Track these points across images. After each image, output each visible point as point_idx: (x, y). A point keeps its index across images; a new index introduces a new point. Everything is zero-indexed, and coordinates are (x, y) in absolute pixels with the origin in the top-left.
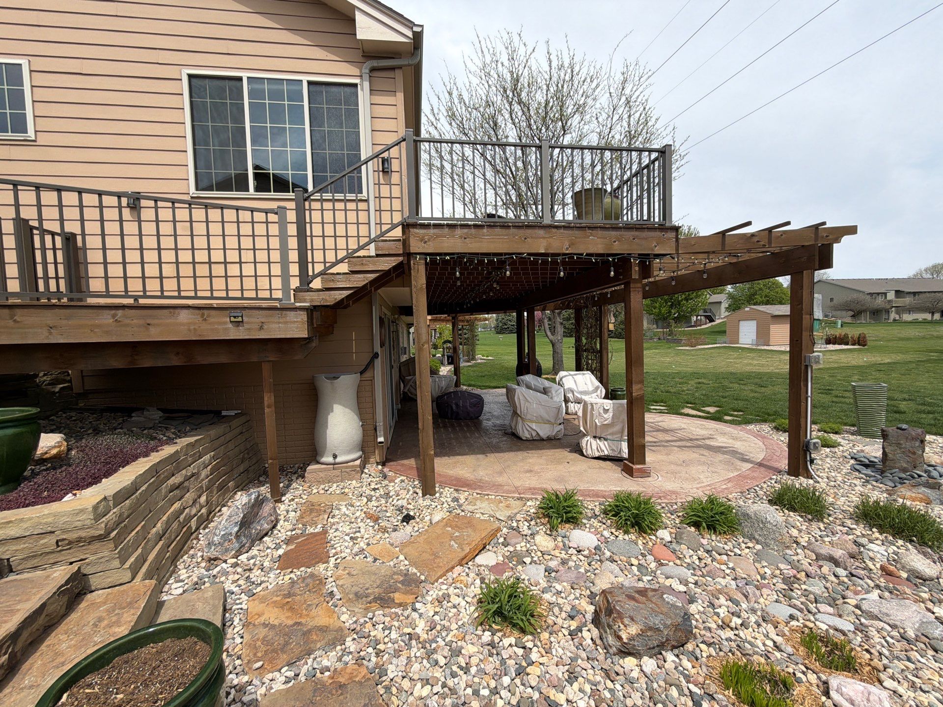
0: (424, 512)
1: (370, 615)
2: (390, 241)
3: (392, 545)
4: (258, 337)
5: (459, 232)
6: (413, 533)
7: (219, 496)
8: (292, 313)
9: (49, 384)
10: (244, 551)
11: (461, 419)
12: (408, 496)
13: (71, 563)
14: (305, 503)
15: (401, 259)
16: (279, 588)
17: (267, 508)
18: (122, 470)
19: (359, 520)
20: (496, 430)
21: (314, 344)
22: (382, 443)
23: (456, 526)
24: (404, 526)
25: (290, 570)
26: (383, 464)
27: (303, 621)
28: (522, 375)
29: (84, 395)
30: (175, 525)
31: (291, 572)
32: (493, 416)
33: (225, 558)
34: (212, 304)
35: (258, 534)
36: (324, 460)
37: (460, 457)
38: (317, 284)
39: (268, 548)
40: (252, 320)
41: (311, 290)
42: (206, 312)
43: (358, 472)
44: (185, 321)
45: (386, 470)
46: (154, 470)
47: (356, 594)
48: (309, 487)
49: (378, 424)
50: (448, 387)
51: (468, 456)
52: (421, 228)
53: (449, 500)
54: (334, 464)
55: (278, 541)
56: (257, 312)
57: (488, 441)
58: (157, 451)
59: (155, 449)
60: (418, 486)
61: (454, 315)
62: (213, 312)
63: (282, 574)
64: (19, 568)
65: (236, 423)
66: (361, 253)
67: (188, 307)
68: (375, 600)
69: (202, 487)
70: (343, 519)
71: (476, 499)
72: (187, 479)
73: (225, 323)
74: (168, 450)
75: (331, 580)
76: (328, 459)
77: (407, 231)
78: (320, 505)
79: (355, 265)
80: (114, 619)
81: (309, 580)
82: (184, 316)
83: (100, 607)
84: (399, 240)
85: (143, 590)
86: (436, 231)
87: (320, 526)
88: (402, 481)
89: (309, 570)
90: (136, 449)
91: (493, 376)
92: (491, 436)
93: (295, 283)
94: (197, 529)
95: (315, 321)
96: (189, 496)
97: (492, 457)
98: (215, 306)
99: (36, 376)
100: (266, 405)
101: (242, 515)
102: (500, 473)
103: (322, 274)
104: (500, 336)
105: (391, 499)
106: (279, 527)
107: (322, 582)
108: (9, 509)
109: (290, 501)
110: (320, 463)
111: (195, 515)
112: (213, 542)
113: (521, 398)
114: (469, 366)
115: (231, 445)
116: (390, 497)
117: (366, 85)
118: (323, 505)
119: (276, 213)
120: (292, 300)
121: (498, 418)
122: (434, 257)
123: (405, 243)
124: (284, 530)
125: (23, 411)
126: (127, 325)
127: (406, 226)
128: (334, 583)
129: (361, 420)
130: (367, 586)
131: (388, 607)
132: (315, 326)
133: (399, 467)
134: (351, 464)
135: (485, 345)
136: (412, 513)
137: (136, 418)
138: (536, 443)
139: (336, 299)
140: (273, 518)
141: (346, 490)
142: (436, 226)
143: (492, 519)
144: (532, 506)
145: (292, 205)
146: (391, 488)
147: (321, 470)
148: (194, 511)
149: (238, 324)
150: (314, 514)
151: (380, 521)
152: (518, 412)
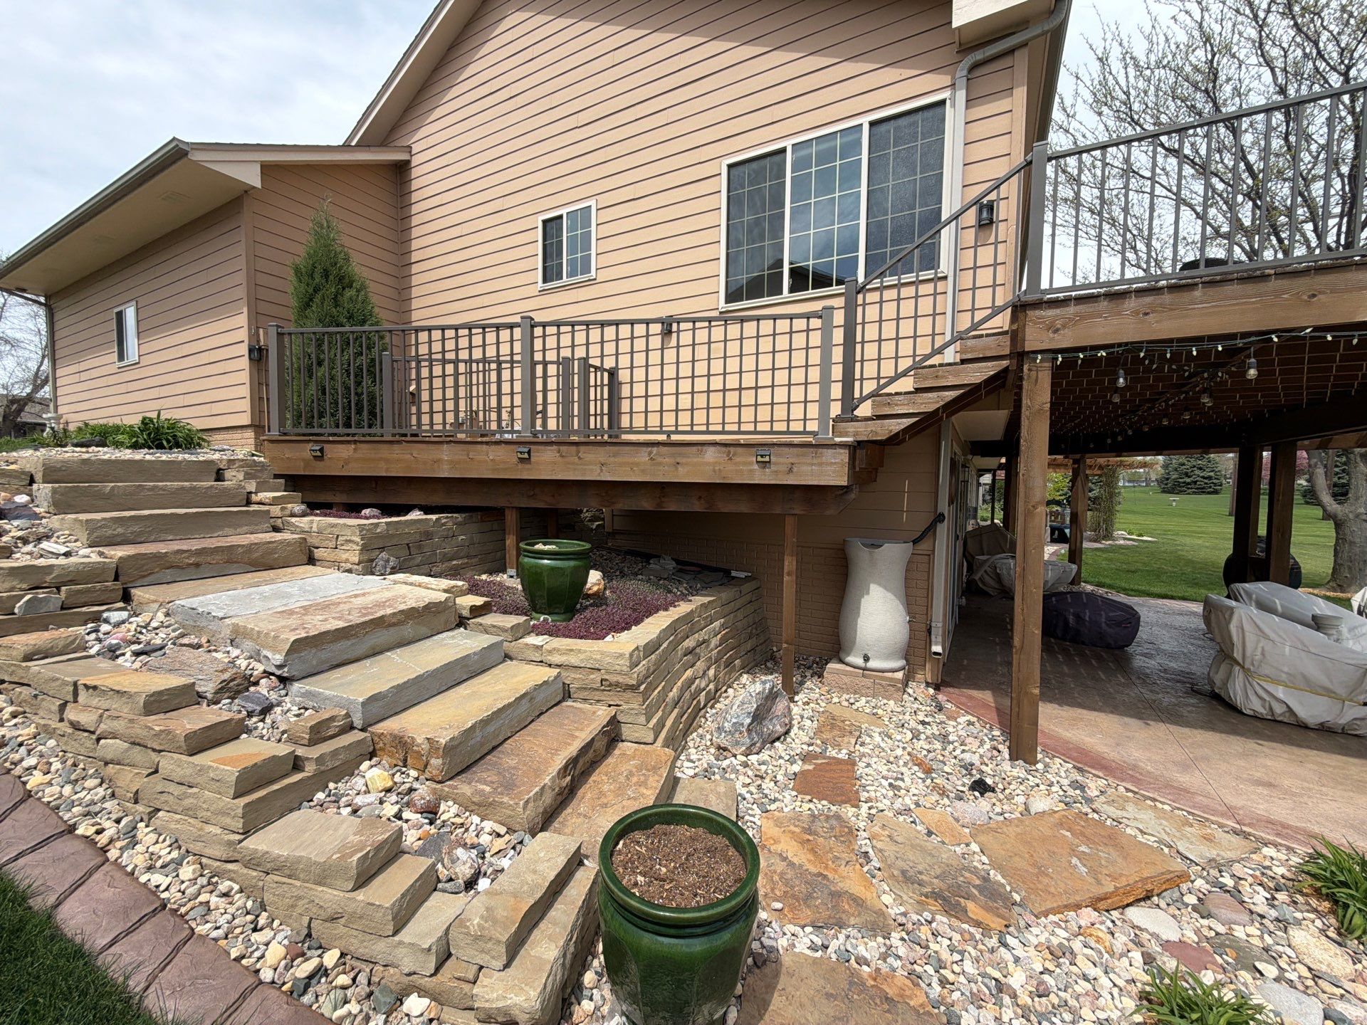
0: (1012, 787)
1: (927, 915)
2: (987, 335)
3: (957, 820)
4: (785, 483)
5: (1132, 303)
6: (991, 815)
7: (726, 674)
8: (830, 451)
9: (589, 521)
10: (755, 751)
11: (1083, 643)
12: (981, 751)
13: (610, 706)
14: (823, 712)
15: (1005, 363)
16: (797, 817)
17: (781, 705)
18: (647, 621)
19: (901, 763)
20: (1168, 680)
21: (853, 496)
22: (939, 654)
23: (1082, 834)
24: (976, 798)
25: (809, 797)
26: (937, 688)
27: (830, 876)
28: (1244, 580)
29: (613, 534)
30: (687, 695)
31: (811, 801)
32: (1159, 651)
33: (734, 751)
34: (738, 440)
35: (770, 735)
36: (850, 659)
37: (1085, 712)
38: (865, 410)
39: (781, 757)
40: (781, 460)
41: (855, 419)
42: (732, 449)
43: (899, 690)
44: (712, 460)
45: (941, 697)
46: (673, 628)
47: (904, 872)
48: (828, 692)
49: (933, 624)
50: (1059, 581)
51: (1102, 715)
52: (1050, 308)
53: (1065, 782)
54: (864, 669)
55: (792, 753)
56: (786, 450)
57: (1148, 695)
58: (675, 606)
59: (672, 604)
60: (1001, 739)
61: (1078, 456)
62: (739, 450)
63: (799, 799)
64: (575, 696)
65: (747, 587)
66: (935, 360)
67: (715, 444)
68: (936, 895)
69: (710, 658)
70: (877, 753)
71: (1127, 800)
72: (700, 644)
73: (751, 463)
74: (683, 608)
75: (865, 835)
76: (857, 660)
77: (1021, 315)
78: (843, 721)
79: (926, 379)
80: (642, 778)
81: (834, 822)
82: (711, 454)
83: (630, 760)
84: (1005, 333)
85: (664, 758)
86: (1082, 308)
87: (844, 751)
88: (970, 723)
89: (833, 808)
90: (657, 600)
91: (1158, 575)
92: (1156, 688)
93: (836, 409)
94: (705, 706)
95: (857, 462)
96: (700, 665)
97: (1160, 730)
98: (742, 442)
99: (581, 511)
100: (785, 571)
101: (755, 706)
102: (1185, 767)
103: (873, 396)
104: (1172, 497)
105: (951, 747)
106: (792, 734)
107: (852, 832)
108: (570, 637)
109: (804, 704)
110: (844, 663)
111: (704, 689)
112: (723, 727)
113: (1247, 627)
114: (1097, 549)
115: (740, 615)
116: (949, 743)
117: (961, 95)
118: (847, 723)
119: (820, 317)
120: (831, 435)
121: (1172, 656)
122: (1071, 355)
123: (1015, 335)
124: (799, 739)
125: (579, 545)
126: (660, 464)
127: (1020, 308)
128: (868, 841)
129: (909, 613)
130: (920, 868)
131: (957, 918)
132: (857, 469)
133: (964, 700)
134: (889, 675)
135: (1134, 512)
136: (989, 781)
137: (654, 565)
138: (1285, 729)
139: (891, 431)
140: (787, 721)
141: (880, 712)
142: (1079, 300)
143: (1166, 850)
144: (1281, 862)
145: (840, 302)
146: (951, 729)
147: (846, 674)
148: (703, 685)
149: (764, 465)
150: (836, 732)
151: (934, 775)
152: (1237, 655)
